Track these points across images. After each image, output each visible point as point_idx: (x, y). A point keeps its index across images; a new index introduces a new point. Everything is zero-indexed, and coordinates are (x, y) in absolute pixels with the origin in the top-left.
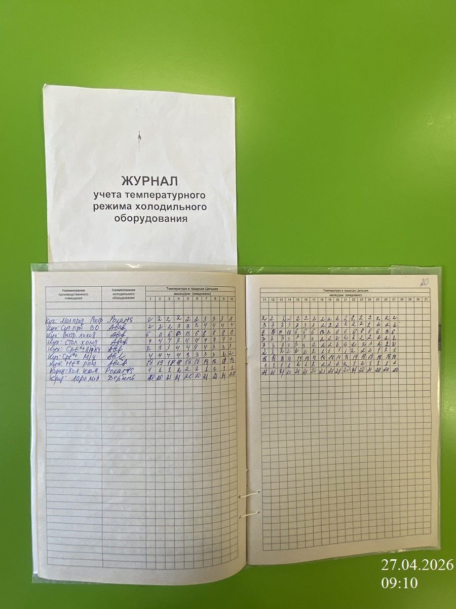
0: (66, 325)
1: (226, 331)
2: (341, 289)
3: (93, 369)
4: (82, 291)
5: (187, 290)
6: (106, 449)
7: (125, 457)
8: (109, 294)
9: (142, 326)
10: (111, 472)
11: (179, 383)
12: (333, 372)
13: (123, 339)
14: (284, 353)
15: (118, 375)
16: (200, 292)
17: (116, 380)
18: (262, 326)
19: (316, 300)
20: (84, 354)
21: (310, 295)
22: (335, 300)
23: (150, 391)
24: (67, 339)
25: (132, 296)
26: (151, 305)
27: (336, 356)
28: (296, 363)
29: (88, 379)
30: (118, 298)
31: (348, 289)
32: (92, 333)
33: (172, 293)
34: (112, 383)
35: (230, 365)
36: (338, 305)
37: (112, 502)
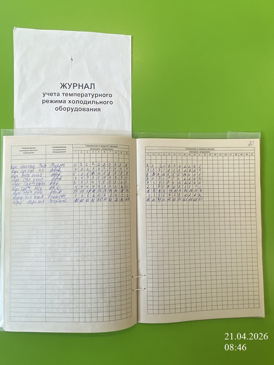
0: (24, 169)
1: (123, 172)
2: (197, 148)
3: (41, 196)
4: (34, 148)
5: (98, 147)
6: (48, 245)
7: (60, 250)
8: (50, 150)
9: (71, 169)
10: (52, 260)
11: (94, 204)
12: (192, 200)
13: (59, 177)
14: (161, 187)
15: (56, 199)
16: (106, 148)
17: (55, 202)
18: (147, 171)
19: (181, 155)
20: (35, 187)
21: (177, 152)
22: (193, 155)
23: (76, 209)
24: (24, 178)
25: (64, 151)
26: (76, 156)
27: (194, 190)
28: (169, 194)
29: (37, 202)
30: (56, 152)
31: (201, 148)
32: (40, 173)
33: (89, 149)
34: (53, 204)
35: (126, 194)
36: (195, 158)
37: (52, 279)
